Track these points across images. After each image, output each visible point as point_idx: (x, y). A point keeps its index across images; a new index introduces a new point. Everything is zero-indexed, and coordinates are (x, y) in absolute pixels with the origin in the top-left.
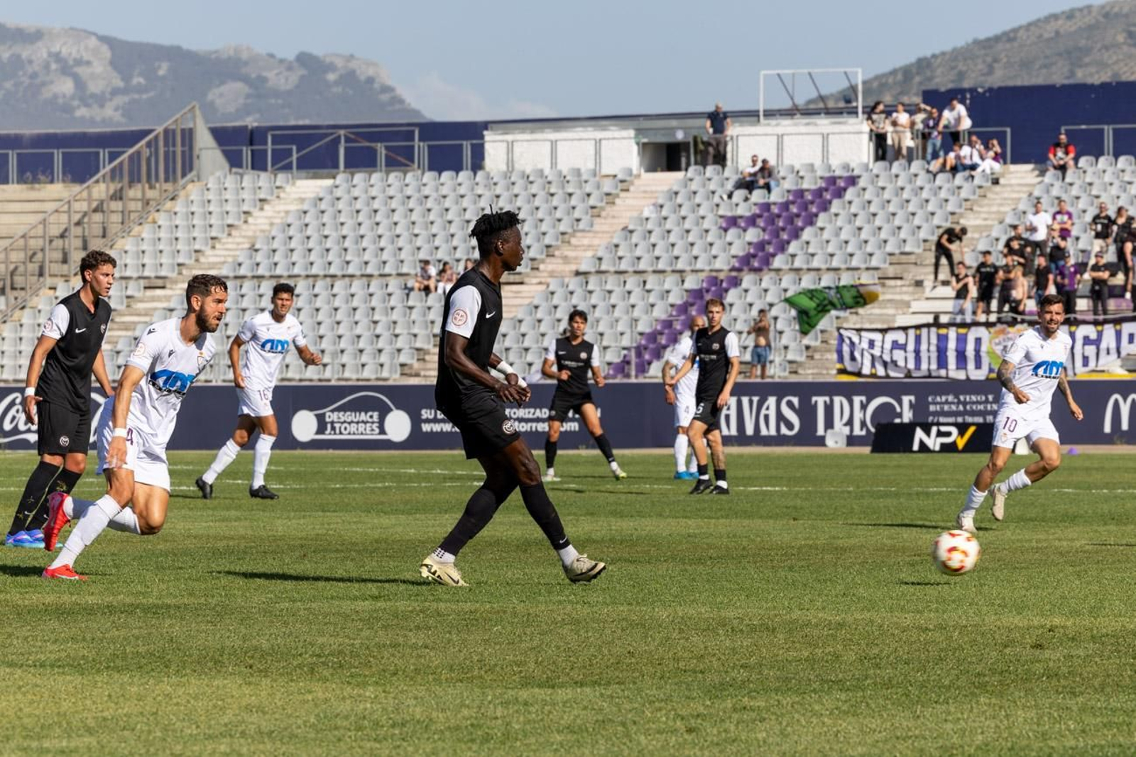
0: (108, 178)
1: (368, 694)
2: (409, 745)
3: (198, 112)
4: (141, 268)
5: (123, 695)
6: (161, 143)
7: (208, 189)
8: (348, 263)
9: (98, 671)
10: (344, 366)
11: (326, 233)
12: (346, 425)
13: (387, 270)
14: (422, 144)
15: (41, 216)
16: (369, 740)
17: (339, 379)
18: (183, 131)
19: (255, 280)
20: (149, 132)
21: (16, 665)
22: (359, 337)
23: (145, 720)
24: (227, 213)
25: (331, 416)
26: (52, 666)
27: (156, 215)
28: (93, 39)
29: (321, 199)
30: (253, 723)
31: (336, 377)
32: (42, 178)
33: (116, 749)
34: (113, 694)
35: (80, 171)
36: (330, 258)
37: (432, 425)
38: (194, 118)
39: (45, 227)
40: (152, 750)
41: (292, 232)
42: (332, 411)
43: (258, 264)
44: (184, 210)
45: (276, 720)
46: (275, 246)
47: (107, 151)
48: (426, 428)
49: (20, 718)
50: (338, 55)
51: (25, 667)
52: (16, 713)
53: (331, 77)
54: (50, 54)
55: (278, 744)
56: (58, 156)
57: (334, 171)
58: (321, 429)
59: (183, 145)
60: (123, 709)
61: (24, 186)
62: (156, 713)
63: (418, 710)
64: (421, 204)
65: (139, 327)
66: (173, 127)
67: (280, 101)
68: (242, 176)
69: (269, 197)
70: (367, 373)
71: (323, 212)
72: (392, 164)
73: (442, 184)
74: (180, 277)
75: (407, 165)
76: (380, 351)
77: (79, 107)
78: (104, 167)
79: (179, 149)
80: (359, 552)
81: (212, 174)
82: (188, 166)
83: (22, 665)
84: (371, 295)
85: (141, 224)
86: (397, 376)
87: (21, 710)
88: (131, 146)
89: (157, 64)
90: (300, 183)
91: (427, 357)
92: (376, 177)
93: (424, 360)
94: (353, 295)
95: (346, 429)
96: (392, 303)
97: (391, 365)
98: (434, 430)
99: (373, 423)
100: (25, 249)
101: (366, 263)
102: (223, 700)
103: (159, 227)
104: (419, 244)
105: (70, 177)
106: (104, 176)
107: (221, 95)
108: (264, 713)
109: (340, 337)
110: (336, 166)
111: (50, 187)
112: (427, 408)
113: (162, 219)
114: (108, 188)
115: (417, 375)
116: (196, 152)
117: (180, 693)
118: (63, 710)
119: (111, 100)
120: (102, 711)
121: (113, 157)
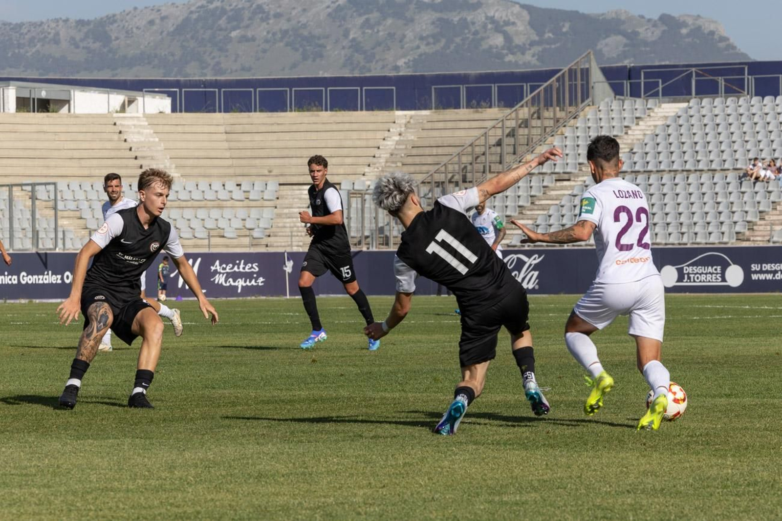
0: (529, 104)
1: (728, 463)
2: (761, 498)
3: (592, 57)
4: (553, 167)
5: (556, 464)
6: (567, 78)
7: (600, 111)
8: (699, 161)
9: (537, 448)
10: (696, 234)
11: (683, 140)
12: (698, 275)
13: (726, 166)
14: (750, 77)
15: (483, 131)
16: (732, 495)
17: (693, 243)
18: (582, 70)
19: (634, 174)
20: (559, 71)
21: (480, 443)
22: (707, 213)
23: (573, 481)
24: (613, 127)
25: (687, 270)
26: (505, 444)
27: (564, 129)
28: (517, 6)
29: (679, 117)
30: (649, 483)
31: (691, 241)
32: (483, 104)
33: (555, 501)
34: (549, 463)
35: (510, 99)
36: (686, 158)
37: (759, 275)
38: (589, 61)
39: (486, 138)
40: (580, 502)
41: (659, 140)
42: (688, 266)
43: (635, 163)
44: (583, 126)
45: (665, 481)
46: (647, 150)
47: (528, 84)
48: (754, 277)
49: (485, 480)
50: (689, 16)
51: (486, 445)
52: (482, 477)
53: (684, 31)
54: (487, 18)
55: (668, 498)
56: (495, 88)
57: (688, 97)
58: (680, 278)
59: (582, 80)
60: (557, 474)
61: (472, 110)
62: (580, 477)
63: (765, 474)
64: (750, 119)
65: (552, 208)
66: (574, 67)
67: (648, 49)
68: (623, 101)
69: (642, 116)
70: (712, 239)
71: (681, 126)
72: (729, 91)
73: (765, 105)
74: (580, 172)
75: (741, 93)
76: (722, 223)
77: (507, 55)
78: (527, 96)
79: (579, 82)
80: (714, 364)
81: (603, 100)
82: (586, 93)
83: (484, 444)
84: (715, 184)
85: (553, 136)
86: (734, 241)
87: (485, 475)
88: (546, 81)
89: (561, 24)
90: (664, 105)
91: (755, 227)
92: (718, 101)
93: (753, 229)
94: (702, 184)
95: (698, 278)
96: (730, 189)
97: (730, 232)
98: (760, 278)
99: (717, 274)
100: (472, 154)
101: (712, 161)
102: (626, 468)
103: (566, 137)
104: (748, 147)
105: (503, 103)
106: (527, 102)
107: (606, 45)
108: (657, 476)
109: (693, 213)
110: (690, 94)
111: (489, 110)
112: (755, 263)
113: (567, 132)
114: (529, 111)
115: (748, 240)
116: (591, 84)
117: (596, 463)
118: (514, 474)
119: (530, 49)
120: (543, 475)
121: (533, 89)
